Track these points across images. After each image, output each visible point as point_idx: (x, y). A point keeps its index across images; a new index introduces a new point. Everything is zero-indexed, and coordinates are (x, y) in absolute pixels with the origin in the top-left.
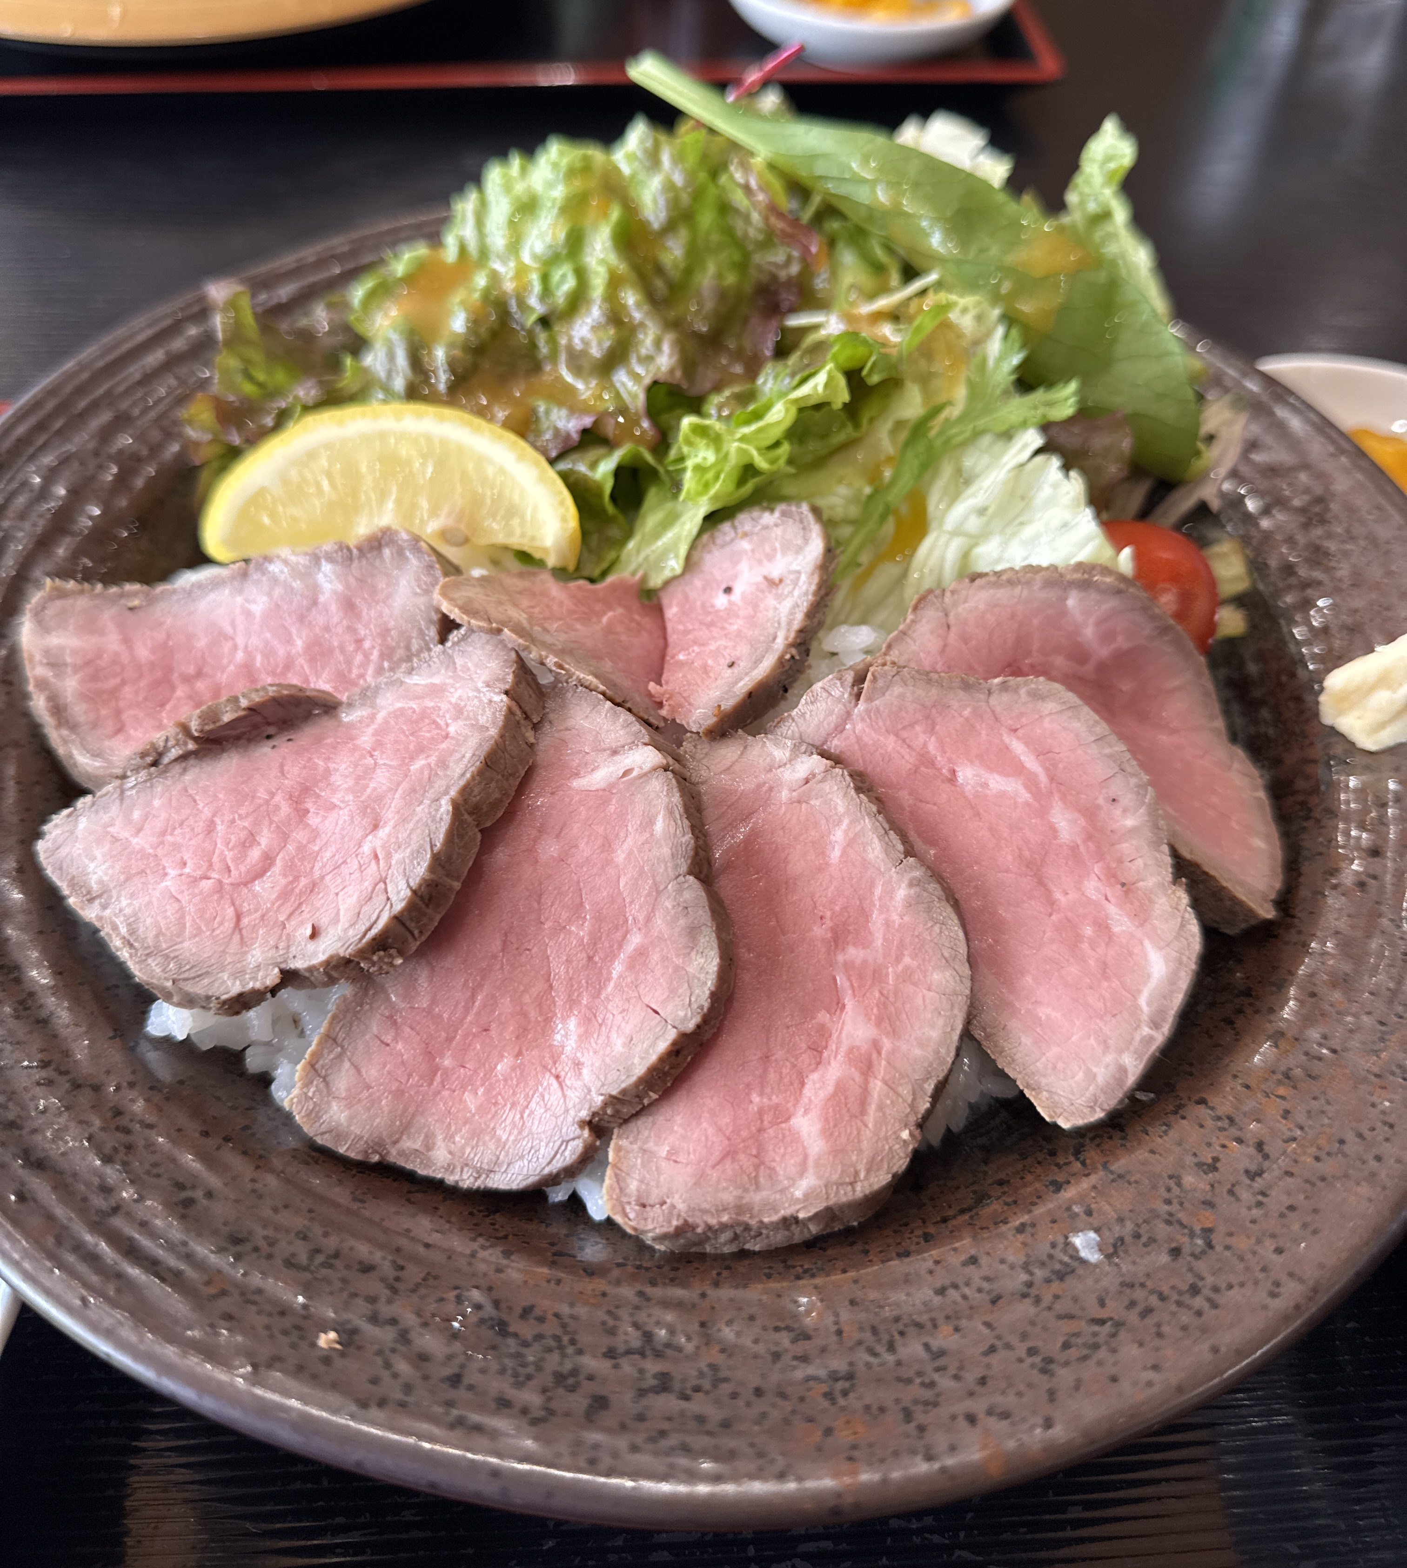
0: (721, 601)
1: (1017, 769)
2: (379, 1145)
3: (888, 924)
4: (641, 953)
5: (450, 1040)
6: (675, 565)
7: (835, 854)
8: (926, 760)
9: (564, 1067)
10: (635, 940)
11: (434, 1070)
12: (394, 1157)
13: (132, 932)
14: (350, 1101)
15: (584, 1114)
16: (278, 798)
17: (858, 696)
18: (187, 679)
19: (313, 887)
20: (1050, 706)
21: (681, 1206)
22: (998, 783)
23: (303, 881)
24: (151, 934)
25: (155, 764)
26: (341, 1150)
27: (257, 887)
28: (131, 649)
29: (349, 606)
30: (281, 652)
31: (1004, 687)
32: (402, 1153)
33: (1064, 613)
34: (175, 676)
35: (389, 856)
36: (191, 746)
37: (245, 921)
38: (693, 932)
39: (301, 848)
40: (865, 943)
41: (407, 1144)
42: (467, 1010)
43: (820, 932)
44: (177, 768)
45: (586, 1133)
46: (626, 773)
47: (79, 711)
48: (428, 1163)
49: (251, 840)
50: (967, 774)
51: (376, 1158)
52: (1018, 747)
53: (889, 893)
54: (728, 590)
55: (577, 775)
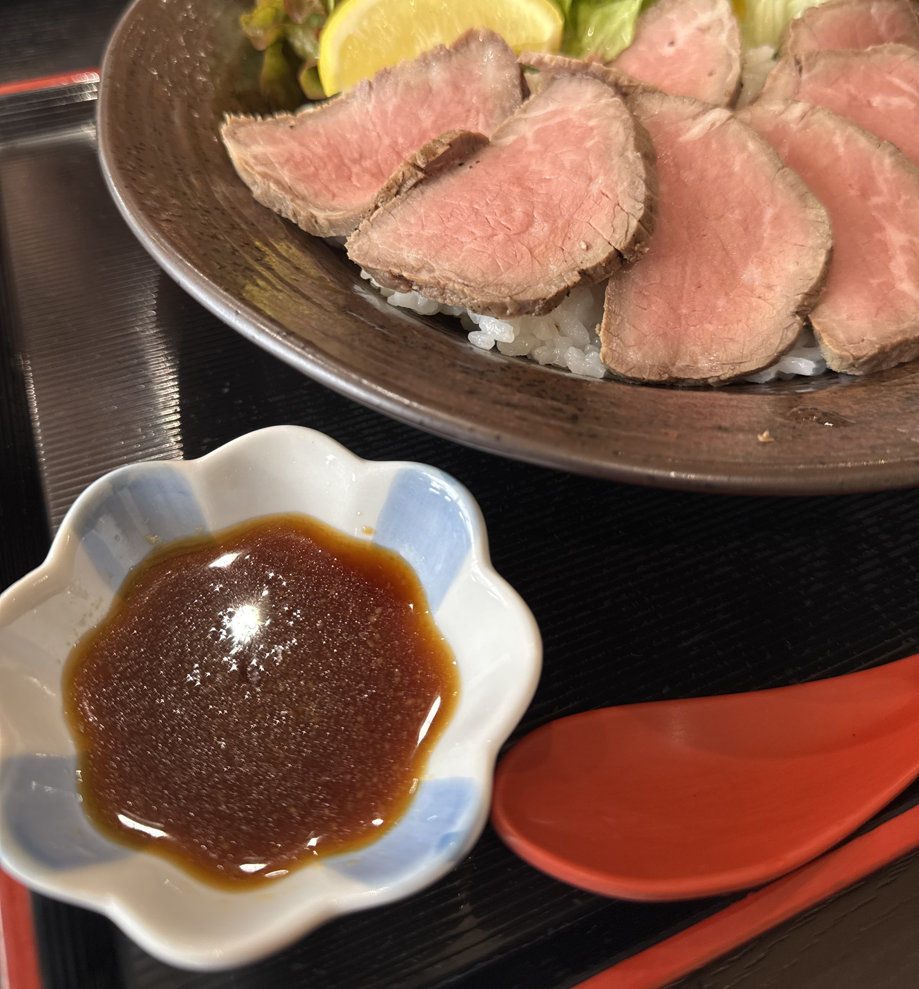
0: (669, 51)
1: (901, 92)
2: (665, 368)
3: (886, 180)
4: (777, 218)
5: (680, 298)
7: (841, 150)
8: (853, 98)
9: (760, 291)
10: (769, 213)
11: (679, 318)
12: (676, 374)
13: (465, 278)
14: (640, 344)
15: (793, 309)
16: (505, 186)
17: (800, 70)
19: (569, 224)
20: (903, 57)
21: (874, 339)
22: (896, 101)
23: (560, 222)
24: (479, 274)
25: (398, 193)
26: (646, 376)
27: (532, 230)
29: (456, 86)
31: (875, 51)
32: (680, 370)
35: (612, 190)
36: (421, 175)
37: (536, 252)
38: (802, 197)
39: (546, 205)
40: (879, 193)
41: (680, 364)
42: (683, 278)
43: (853, 193)
44: (415, 192)
45: (798, 318)
46: (713, 125)
48: (697, 371)
49: (508, 211)
50: (877, 101)
51: (666, 377)
52: (897, 81)
53: (881, 164)
54: (672, 43)
55: (679, 135)
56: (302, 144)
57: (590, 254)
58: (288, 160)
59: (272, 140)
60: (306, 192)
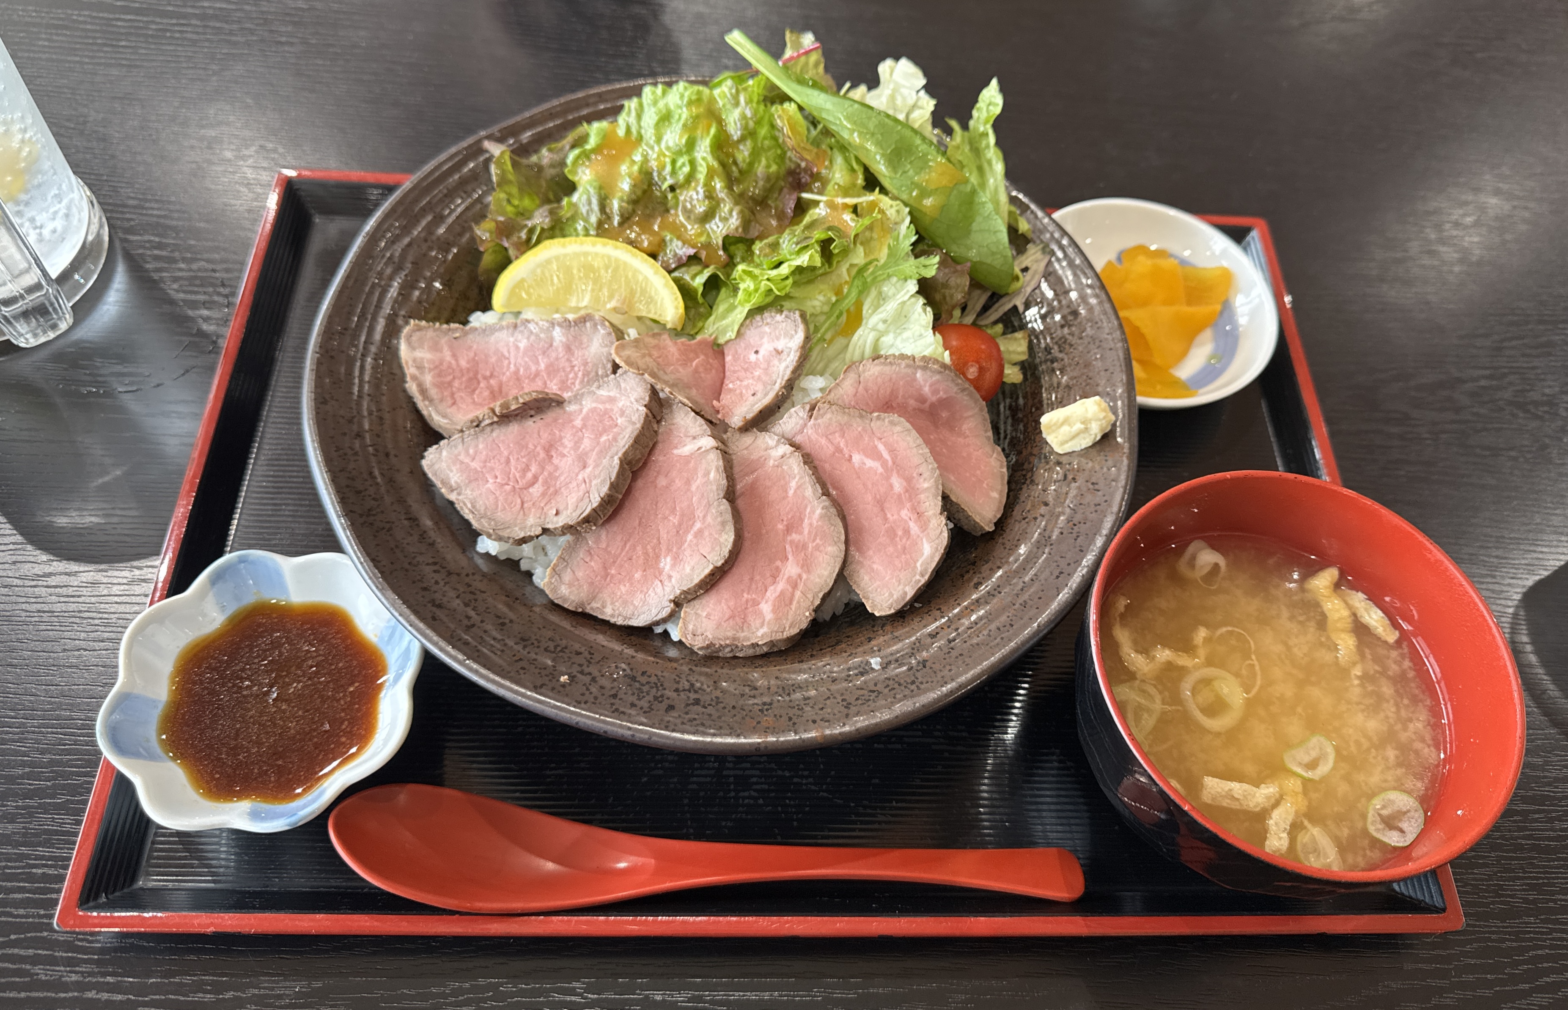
0: (753, 357)
1: (878, 456)
2: (582, 604)
3: (811, 524)
4: (700, 532)
5: (614, 562)
6: (731, 335)
7: (791, 492)
8: (839, 450)
9: (664, 577)
10: (698, 525)
11: (607, 575)
12: (588, 610)
13: (474, 507)
14: (570, 585)
15: (672, 597)
16: (539, 448)
17: (811, 417)
18: (485, 378)
19: (556, 492)
20: (898, 429)
21: (710, 636)
22: (870, 463)
23: (552, 489)
24: (482, 509)
25: (477, 426)
26: (566, 606)
27: (531, 490)
28: (457, 360)
29: (568, 349)
30: (533, 368)
31: (878, 418)
32: (592, 608)
33: (915, 379)
34: (479, 376)
35: (591, 481)
36: (496, 419)
37: (526, 505)
38: (723, 524)
39: (550, 474)
40: (801, 533)
41: (594, 605)
42: (622, 550)
43: (780, 527)
44: (489, 429)
45: (672, 605)
46: (699, 449)
47: (433, 392)
48: (603, 613)
49: (527, 468)
50: (857, 458)
51: (580, 610)
52: (881, 447)
53: (813, 512)
54: (757, 352)
55: (676, 448)
56: (454, 356)
57: (555, 519)
58: (436, 367)
59: (435, 347)
60: (435, 397)
